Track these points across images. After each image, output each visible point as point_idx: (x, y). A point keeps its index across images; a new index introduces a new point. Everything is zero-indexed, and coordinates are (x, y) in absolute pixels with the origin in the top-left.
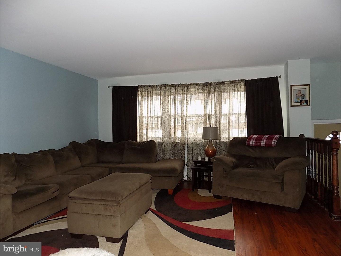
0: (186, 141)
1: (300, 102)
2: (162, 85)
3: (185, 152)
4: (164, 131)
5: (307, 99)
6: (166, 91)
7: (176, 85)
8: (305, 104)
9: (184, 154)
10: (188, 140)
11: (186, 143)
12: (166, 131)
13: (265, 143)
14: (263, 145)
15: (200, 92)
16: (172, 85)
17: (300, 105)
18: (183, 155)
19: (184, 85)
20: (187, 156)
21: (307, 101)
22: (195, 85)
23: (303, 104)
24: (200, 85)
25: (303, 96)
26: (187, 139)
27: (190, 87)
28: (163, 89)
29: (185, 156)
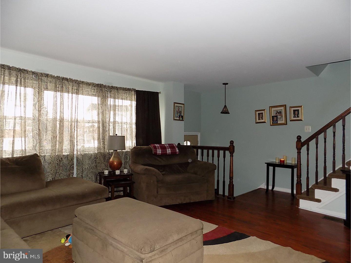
0: (75, 153)
1: (178, 117)
2: (42, 74)
3: (73, 167)
4: (46, 140)
5: (183, 115)
6: (48, 84)
7: (63, 79)
8: (181, 119)
9: (73, 170)
10: (77, 152)
11: (75, 156)
12: (48, 140)
13: (170, 151)
14: (169, 153)
15: (93, 93)
16: (58, 78)
17: (179, 119)
18: (72, 172)
19: (74, 80)
20: (77, 172)
21: (182, 117)
22: (88, 84)
23: (180, 119)
24: (94, 86)
25: (180, 112)
26: (77, 150)
27: (81, 85)
28: (43, 79)
29: (74, 173)
